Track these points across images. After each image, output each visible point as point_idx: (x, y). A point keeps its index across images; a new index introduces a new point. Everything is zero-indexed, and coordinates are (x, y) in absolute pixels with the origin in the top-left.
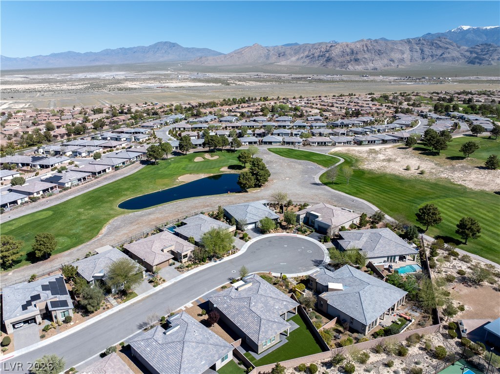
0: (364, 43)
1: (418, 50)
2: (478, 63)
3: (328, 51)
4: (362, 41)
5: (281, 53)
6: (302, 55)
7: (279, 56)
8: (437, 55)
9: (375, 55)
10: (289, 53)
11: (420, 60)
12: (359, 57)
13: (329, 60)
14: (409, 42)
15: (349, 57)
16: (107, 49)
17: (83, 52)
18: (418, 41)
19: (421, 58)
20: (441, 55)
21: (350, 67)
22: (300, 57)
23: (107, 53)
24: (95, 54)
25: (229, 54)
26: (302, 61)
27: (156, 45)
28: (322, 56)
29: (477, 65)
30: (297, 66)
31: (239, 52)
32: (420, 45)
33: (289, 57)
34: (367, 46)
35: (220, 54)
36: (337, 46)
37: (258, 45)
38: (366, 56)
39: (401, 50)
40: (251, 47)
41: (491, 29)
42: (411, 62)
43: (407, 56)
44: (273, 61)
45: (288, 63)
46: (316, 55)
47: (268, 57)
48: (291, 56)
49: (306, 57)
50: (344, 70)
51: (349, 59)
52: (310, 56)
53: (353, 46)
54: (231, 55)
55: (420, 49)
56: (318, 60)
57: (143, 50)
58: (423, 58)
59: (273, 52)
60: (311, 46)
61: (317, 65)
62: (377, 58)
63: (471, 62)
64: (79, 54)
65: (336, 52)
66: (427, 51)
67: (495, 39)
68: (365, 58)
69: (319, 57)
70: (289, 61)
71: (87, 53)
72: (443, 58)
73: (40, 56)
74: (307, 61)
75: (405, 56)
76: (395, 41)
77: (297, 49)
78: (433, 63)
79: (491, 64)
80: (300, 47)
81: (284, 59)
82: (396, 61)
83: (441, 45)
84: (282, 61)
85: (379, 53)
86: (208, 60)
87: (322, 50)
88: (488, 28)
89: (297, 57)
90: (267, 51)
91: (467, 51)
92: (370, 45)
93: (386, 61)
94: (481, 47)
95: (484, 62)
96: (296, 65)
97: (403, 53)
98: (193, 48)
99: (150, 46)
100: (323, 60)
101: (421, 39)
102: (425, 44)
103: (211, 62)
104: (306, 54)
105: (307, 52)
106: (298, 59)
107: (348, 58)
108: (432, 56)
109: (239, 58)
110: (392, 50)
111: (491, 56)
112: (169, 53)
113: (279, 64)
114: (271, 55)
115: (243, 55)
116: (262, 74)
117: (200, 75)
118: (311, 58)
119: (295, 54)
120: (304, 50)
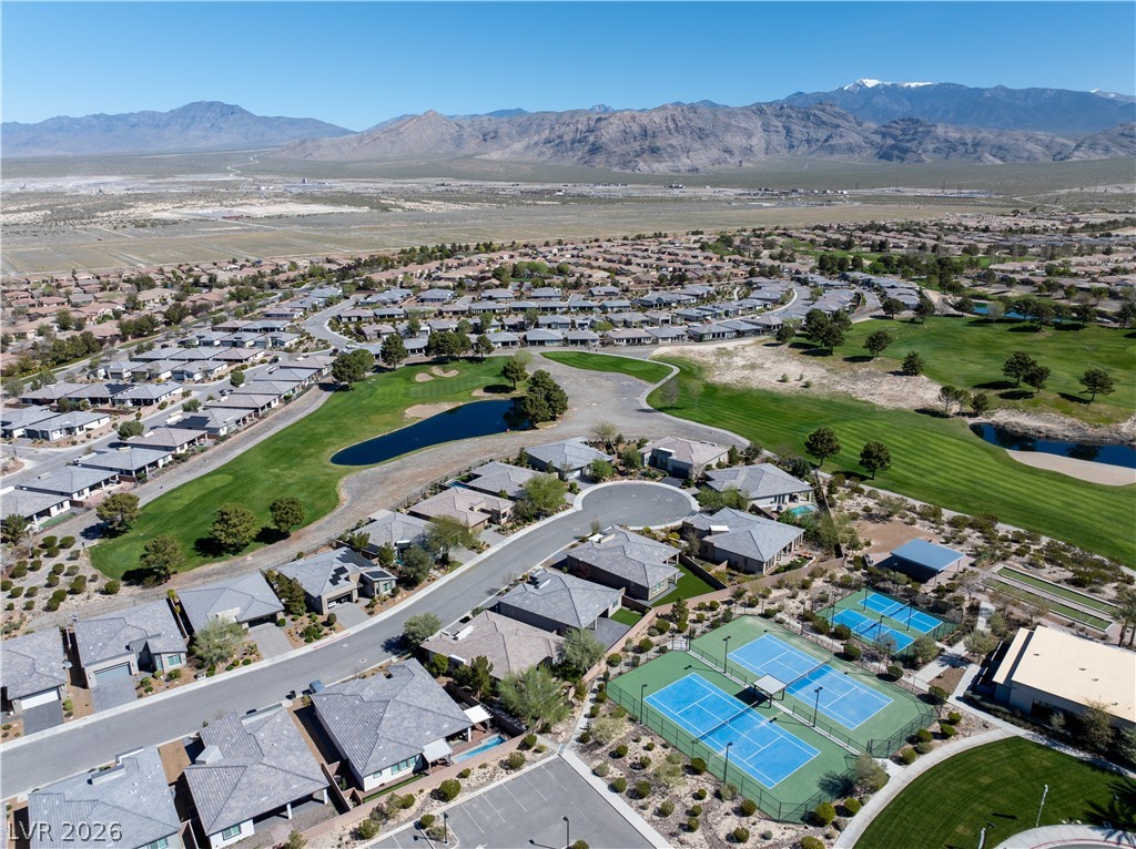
0: (669, 113)
1: (781, 129)
2: (898, 157)
3: (593, 131)
4: (664, 108)
5: (489, 133)
6: (536, 138)
7: (485, 140)
8: (818, 140)
9: (692, 139)
10: (508, 133)
11: (785, 151)
12: (658, 144)
13: (595, 149)
14: (759, 110)
15: (638, 143)
18: (780, 109)
19: (788, 145)
20: (826, 140)
21: (641, 165)
22: (533, 142)
23: (60, 126)
24: (27, 127)
25: (369, 132)
26: (536, 151)
28: (580, 141)
29: (895, 162)
30: (527, 164)
31: (393, 129)
32: (784, 119)
33: (507, 141)
34: (674, 120)
35: (346, 132)
36: (611, 120)
37: (435, 114)
38: (674, 142)
39: (745, 129)
40: (419, 118)
41: (918, 87)
42: (767, 153)
43: (758, 141)
44: (472, 152)
45: (507, 156)
46: (566, 138)
47: (459, 141)
48: (512, 139)
49: (545, 143)
50: (629, 171)
51: (638, 149)
52: (553, 141)
53: (645, 120)
54: (371, 136)
55: (783, 126)
56: (572, 149)
57: (153, 120)
58: (792, 147)
59: (470, 130)
60: (553, 118)
61: (571, 160)
62: (697, 145)
63: (885, 155)
65: (609, 132)
66: (796, 128)
67: (928, 107)
68: (671, 146)
69: (573, 142)
70: (508, 150)
72: (830, 145)
74: (548, 151)
75: (754, 141)
76: (734, 108)
77: (523, 123)
78: (812, 157)
79: (923, 161)
80: (530, 120)
81: (496, 146)
82: (737, 153)
83: (824, 119)
84: (493, 150)
85: (701, 135)
86: (320, 147)
87: (580, 126)
88: (913, 85)
89: (525, 142)
90: (457, 128)
91: (875, 132)
92: (681, 119)
93: (715, 153)
94: (902, 125)
95: (908, 155)
96: (525, 159)
97: (750, 136)
98: (279, 118)
99: (172, 111)
100: (582, 150)
101: (785, 106)
102: (794, 116)
103: (326, 152)
104: (544, 137)
105: (547, 132)
106: (527, 147)
107: (636, 146)
108: (808, 141)
109: (393, 143)
110: (727, 127)
111: (920, 143)
112: (221, 129)
113: (486, 157)
114: (465, 136)
115: (401, 136)
116: (452, 183)
117: (310, 185)
118: (557, 145)
119: (521, 135)
120: (540, 127)
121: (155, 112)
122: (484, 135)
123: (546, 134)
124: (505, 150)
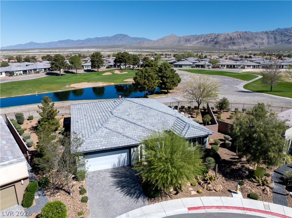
0: (238, 33)
1: (273, 37)
3: (216, 38)
4: (237, 32)
5: (187, 40)
6: (200, 40)
7: (186, 41)
8: (285, 41)
9: (245, 40)
11: (274, 44)
12: (235, 42)
13: (216, 43)
14: (267, 33)
15: (229, 41)
16: (88, 38)
17: (75, 40)
18: (273, 33)
19: (275, 42)
20: (288, 40)
21: (230, 47)
23: (89, 40)
24: (82, 41)
25: (157, 40)
26: (200, 44)
27: (115, 36)
28: (212, 41)
30: (197, 47)
31: (163, 39)
32: (274, 35)
33: (192, 41)
34: (240, 35)
35: (152, 41)
36: (221, 35)
37: (174, 35)
38: (239, 41)
39: (261, 38)
40: (169, 36)
42: (268, 44)
43: (265, 41)
44: (183, 44)
45: (192, 45)
46: (208, 40)
47: (179, 42)
48: (193, 41)
49: (202, 42)
50: (226, 48)
51: (229, 43)
53: (231, 35)
54: (158, 41)
55: (274, 37)
56: (210, 43)
57: (108, 39)
58: (276, 42)
59: (182, 39)
60: (205, 36)
61: (209, 46)
62: (246, 42)
64: (73, 41)
65: (221, 38)
66: (278, 38)
68: (239, 42)
69: (210, 41)
70: (192, 44)
71: (78, 40)
72: (289, 42)
73: (53, 42)
74: (203, 44)
75: (264, 41)
76: (258, 32)
77: (197, 38)
78: (282, 45)
80: (199, 36)
82: (259, 44)
83: (287, 34)
84: (188, 44)
85: (248, 39)
86: (144, 43)
87: (212, 37)
89: (197, 42)
90: (179, 39)
92: (242, 35)
93: (252, 44)
96: (196, 46)
97: (263, 39)
98: (136, 38)
99: (112, 36)
100: (213, 43)
101: (275, 31)
102: (277, 34)
103: (146, 45)
104: (202, 40)
106: (197, 43)
107: (228, 42)
108: (281, 41)
109: (162, 42)
110: (256, 37)
112: (122, 40)
113: (186, 45)
115: (164, 41)
116: (175, 50)
117: (138, 50)
118: (206, 42)
119: (196, 40)
120: (201, 38)
121: (108, 37)
122: (186, 40)
123: (203, 39)
124: (191, 44)
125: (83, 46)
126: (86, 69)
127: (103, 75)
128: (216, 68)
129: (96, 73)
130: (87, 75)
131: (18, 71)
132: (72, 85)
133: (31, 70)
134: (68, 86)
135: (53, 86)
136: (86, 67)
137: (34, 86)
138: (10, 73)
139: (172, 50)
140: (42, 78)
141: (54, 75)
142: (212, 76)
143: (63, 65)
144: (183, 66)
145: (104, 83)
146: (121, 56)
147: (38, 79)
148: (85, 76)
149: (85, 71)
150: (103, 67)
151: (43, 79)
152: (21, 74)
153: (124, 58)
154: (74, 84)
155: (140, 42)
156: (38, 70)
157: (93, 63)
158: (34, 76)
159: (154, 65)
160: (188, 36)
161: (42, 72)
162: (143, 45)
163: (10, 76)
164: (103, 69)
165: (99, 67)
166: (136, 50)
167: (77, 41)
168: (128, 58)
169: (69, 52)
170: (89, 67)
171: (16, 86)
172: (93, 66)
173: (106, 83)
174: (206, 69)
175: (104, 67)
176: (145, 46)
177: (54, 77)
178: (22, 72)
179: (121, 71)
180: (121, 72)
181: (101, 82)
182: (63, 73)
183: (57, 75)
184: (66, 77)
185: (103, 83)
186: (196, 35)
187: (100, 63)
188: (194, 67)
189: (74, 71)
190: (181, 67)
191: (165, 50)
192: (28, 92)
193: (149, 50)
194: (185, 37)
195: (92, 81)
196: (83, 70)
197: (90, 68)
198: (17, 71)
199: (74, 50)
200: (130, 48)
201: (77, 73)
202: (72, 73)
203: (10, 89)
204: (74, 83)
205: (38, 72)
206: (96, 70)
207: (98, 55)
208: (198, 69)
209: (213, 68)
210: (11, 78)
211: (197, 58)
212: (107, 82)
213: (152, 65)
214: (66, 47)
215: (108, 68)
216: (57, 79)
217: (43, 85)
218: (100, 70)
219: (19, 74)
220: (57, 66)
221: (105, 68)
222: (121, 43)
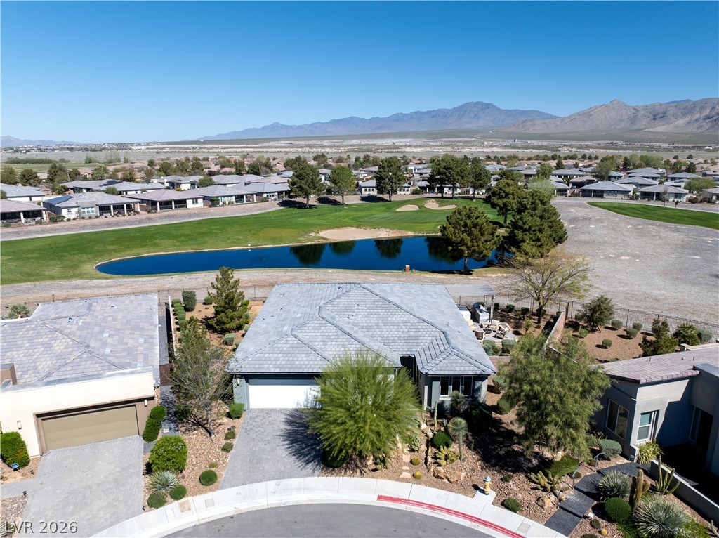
5: (658, 114)
6: (697, 116)
7: (654, 119)
10: (674, 115)
16: (398, 114)
17: (367, 117)
22: (694, 118)
23: (398, 118)
25: (570, 117)
26: (696, 125)
30: (686, 134)
31: (587, 114)
33: (673, 119)
35: (556, 117)
37: (619, 102)
40: (606, 106)
44: (642, 127)
45: (670, 129)
47: (633, 120)
48: (676, 117)
49: (704, 119)
52: (712, 117)
54: (572, 119)
57: (445, 114)
59: (644, 112)
64: (363, 120)
70: (672, 125)
71: (373, 118)
73: (319, 122)
74: (707, 124)
77: (687, 108)
80: (695, 104)
81: (663, 123)
84: (659, 126)
86: (534, 124)
89: (687, 119)
90: (634, 111)
96: (685, 131)
98: (515, 110)
99: (455, 108)
103: (539, 128)
104: (704, 114)
105: (708, 111)
106: (689, 123)
109: (585, 121)
112: (479, 118)
113: (654, 130)
114: (639, 116)
115: (591, 117)
116: (620, 143)
117: (518, 142)
118: (715, 120)
119: (684, 115)
120: (702, 108)
121: (445, 110)
122: (655, 116)
123: (707, 112)
124: (670, 125)
125: (383, 131)
126: (365, 193)
127: (397, 210)
128: (701, 202)
129: (383, 206)
130: (364, 210)
131: (228, 196)
132: (323, 234)
133: (252, 195)
134: (313, 234)
135: (285, 233)
136: (368, 189)
137: (250, 231)
138: (211, 201)
139: (610, 142)
140: (270, 212)
141: (295, 207)
142: (673, 225)
143: (315, 185)
144: (605, 195)
145: (391, 232)
146: (445, 168)
147: (261, 214)
148: (360, 211)
149: (363, 199)
150: (404, 190)
151: (271, 215)
152: (232, 203)
153: (449, 173)
154: (328, 231)
155: (525, 121)
156: (265, 195)
157: (380, 183)
158: (256, 207)
159: (513, 194)
160: (661, 105)
161: (273, 198)
162: (532, 130)
163: (210, 206)
164: (403, 195)
165: (394, 192)
166: (511, 142)
167: (372, 120)
168: (461, 172)
169: (351, 145)
170: (373, 190)
171: (216, 229)
172: (380, 188)
173: (396, 230)
174: (670, 204)
175: (407, 190)
176: (536, 132)
177: (294, 212)
178: (234, 198)
179: (442, 202)
180: (440, 206)
181: (386, 228)
182: (316, 204)
183: (301, 206)
184: (317, 213)
185: (388, 230)
186: (688, 101)
187: (395, 183)
188: (636, 198)
189: (338, 198)
190: (601, 196)
191: (589, 143)
192: (235, 242)
193: (545, 143)
194: (653, 106)
195: (365, 226)
196: (359, 197)
197: (375, 193)
198: (224, 197)
199: (363, 142)
200: (497, 138)
201: (343, 204)
202: (335, 203)
203: (204, 233)
204: (327, 229)
205: (265, 200)
206: (386, 196)
207: (392, 166)
208: (646, 203)
209: (692, 201)
210: (212, 210)
211: (664, 171)
212: (399, 229)
213: (507, 195)
214: (348, 133)
215: (415, 192)
216: (298, 217)
217: (266, 229)
218: (394, 198)
219: (227, 203)
220: (301, 188)
221: (409, 193)
222: (474, 125)
